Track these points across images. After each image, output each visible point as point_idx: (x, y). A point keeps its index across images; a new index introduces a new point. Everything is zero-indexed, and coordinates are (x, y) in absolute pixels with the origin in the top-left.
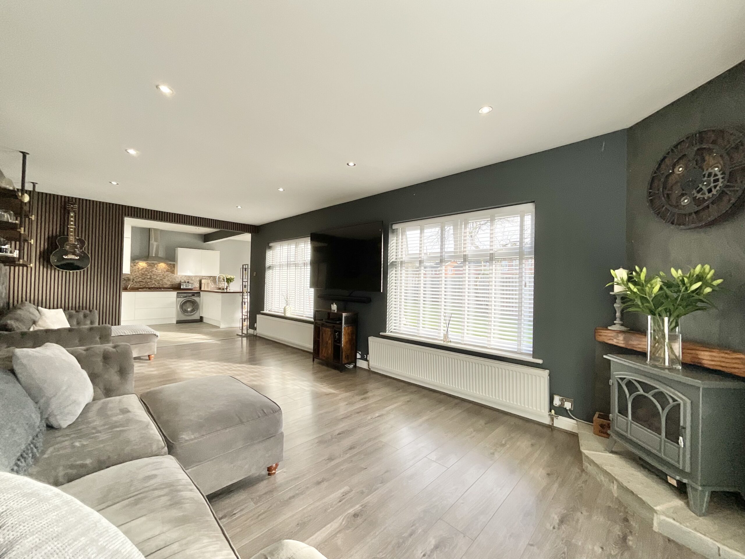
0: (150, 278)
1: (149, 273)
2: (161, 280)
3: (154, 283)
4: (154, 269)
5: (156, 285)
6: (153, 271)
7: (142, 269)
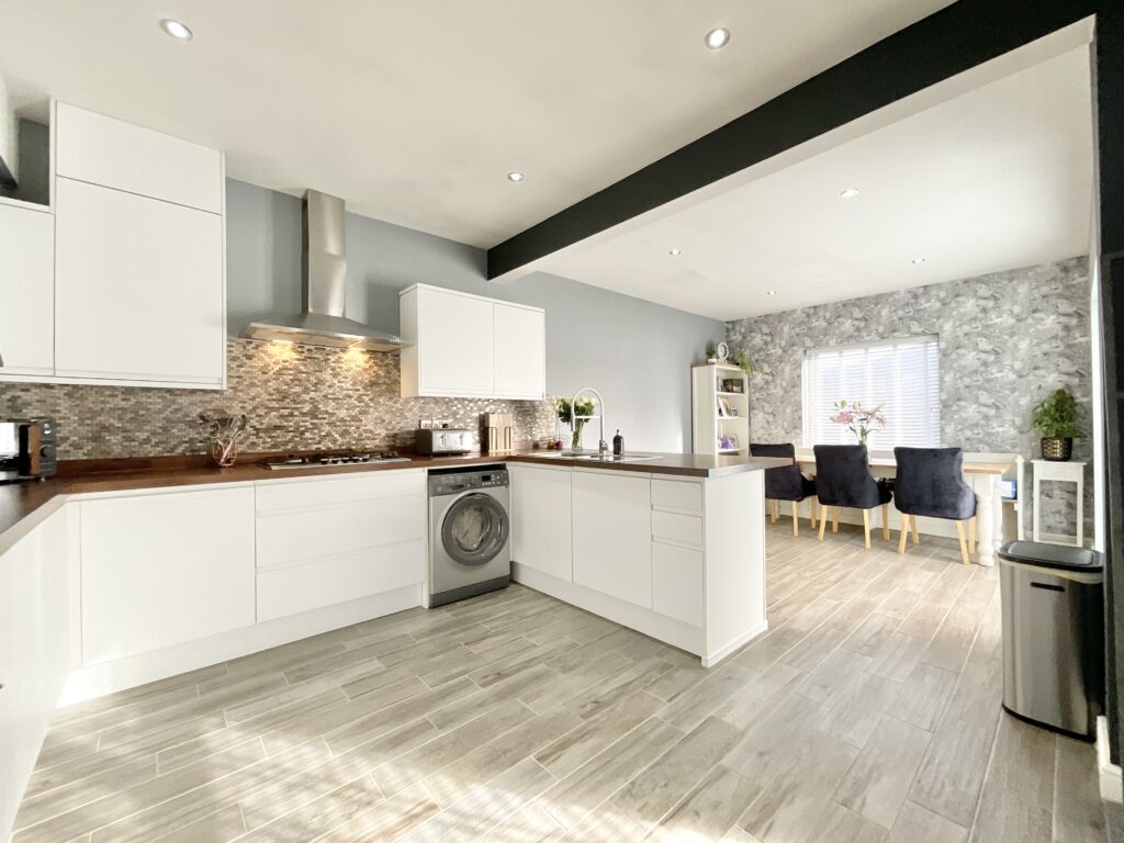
0: (313, 414)
1: (306, 391)
2: (354, 419)
3: (328, 435)
4: (327, 375)
5: (335, 441)
6: (320, 382)
7: (280, 373)
